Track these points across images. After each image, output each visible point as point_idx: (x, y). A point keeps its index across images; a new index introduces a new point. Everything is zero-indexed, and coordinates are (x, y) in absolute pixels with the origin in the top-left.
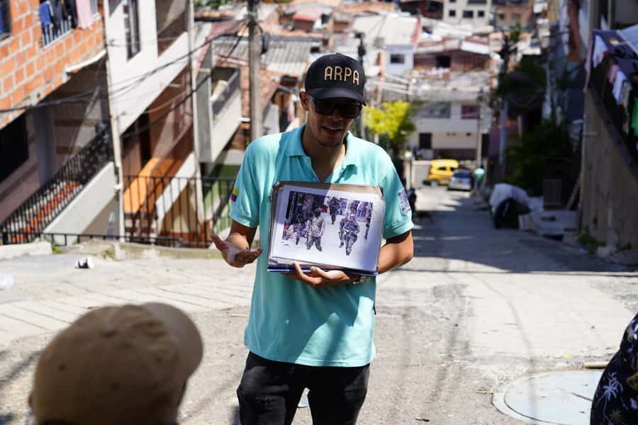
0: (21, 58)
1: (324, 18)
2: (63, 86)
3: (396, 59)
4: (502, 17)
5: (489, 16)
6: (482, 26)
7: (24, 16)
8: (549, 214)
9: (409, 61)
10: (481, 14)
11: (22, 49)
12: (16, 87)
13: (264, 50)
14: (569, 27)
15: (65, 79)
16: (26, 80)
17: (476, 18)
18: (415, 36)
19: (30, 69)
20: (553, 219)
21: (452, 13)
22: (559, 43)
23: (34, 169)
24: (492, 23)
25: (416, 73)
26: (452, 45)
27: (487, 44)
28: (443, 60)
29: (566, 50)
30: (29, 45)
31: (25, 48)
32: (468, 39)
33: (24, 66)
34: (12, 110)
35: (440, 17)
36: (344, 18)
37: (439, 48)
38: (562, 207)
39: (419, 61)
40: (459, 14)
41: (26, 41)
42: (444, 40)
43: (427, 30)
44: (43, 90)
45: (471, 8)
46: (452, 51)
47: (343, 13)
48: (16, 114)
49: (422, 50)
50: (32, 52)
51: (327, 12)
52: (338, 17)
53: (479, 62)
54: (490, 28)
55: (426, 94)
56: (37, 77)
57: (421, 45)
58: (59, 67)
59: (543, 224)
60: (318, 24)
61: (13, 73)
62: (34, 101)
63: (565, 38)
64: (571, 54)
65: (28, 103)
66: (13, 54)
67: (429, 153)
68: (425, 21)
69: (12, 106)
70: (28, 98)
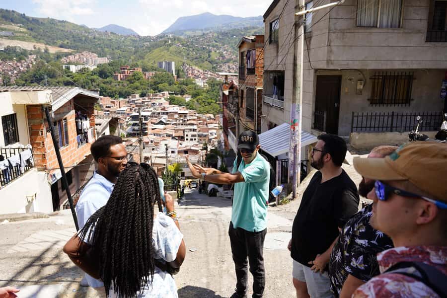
0: (72, 151)
1: (152, 142)
2: (84, 160)
3: (173, 152)
4: (201, 140)
5: (197, 140)
6: (195, 142)
7: (72, 139)
8: (226, 191)
9: (177, 152)
10: (195, 139)
11: (72, 149)
12: (70, 160)
13: (144, 148)
14: (224, 141)
15: (85, 158)
16: (73, 158)
17: (194, 141)
18: (178, 146)
19: (74, 155)
20: (227, 193)
21: (187, 139)
22: (222, 145)
23: (74, 186)
24: (198, 142)
25: (179, 156)
26: (188, 148)
27: (198, 147)
28: (186, 152)
29: (224, 147)
30: (74, 148)
31: (73, 149)
32: (192, 146)
33: (73, 154)
34: (69, 167)
35: (184, 141)
36: (158, 141)
37: (185, 149)
38: (229, 190)
39: (179, 152)
40: (189, 139)
41: (73, 146)
42: (186, 147)
43: (181, 144)
44: (78, 161)
45: (192, 138)
46: (188, 149)
47: (156, 140)
48: (70, 169)
49: (180, 149)
50: (75, 150)
51: (152, 140)
52: (156, 141)
53: (196, 152)
54: (198, 143)
55: (182, 161)
56: (76, 158)
57: (180, 148)
58: (83, 155)
59: (225, 194)
60: (150, 143)
61: (69, 156)
62: (75, 165)
63: (223, 144)
64: (225, 148)
65: (74, 165)
66: (69, 151)
67: (184, 178)
68: (180, 142)
69: (69, 166)
70: (74, 164)
